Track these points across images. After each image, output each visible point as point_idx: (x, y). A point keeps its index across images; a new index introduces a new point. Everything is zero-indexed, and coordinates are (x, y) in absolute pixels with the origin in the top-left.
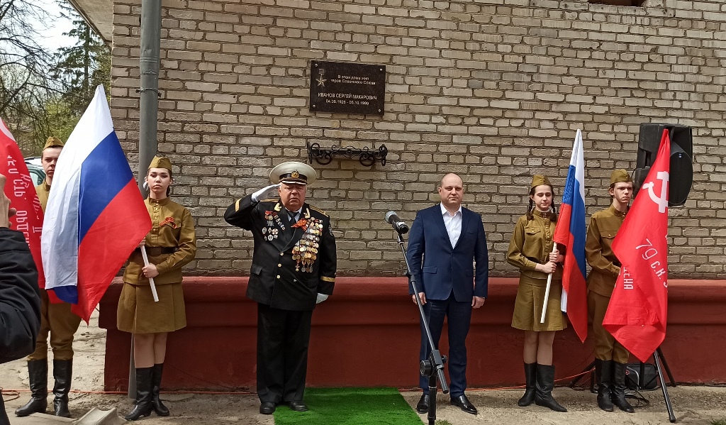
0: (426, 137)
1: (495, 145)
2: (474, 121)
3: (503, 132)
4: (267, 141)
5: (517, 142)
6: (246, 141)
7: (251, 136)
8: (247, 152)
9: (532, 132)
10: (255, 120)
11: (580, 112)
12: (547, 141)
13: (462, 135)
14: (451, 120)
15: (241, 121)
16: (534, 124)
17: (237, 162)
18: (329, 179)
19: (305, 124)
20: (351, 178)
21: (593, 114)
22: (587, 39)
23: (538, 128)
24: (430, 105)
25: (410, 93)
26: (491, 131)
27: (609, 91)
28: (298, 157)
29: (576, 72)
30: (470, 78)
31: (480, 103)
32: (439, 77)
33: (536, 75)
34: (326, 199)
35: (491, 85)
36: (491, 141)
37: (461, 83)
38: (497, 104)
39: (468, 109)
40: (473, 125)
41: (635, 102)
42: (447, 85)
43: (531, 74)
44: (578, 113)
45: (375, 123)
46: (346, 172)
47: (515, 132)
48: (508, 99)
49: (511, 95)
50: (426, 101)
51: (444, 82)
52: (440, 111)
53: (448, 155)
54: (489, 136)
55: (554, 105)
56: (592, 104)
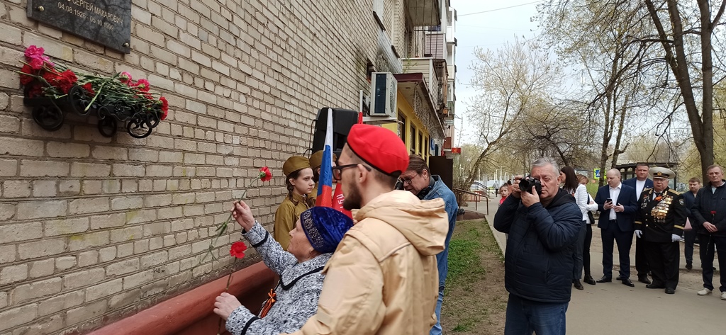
1: (214, 118)
2: (201, 83)
5: (228, 115)
9: (236, 106)
14: (186, 78)
16: (236, 96)
18: (58, 159)
19: (19, 42)
20: (87, 158)
21: (264, 93)
22: (262, 13)
23: (238, 102)
24: (169, 51)
25: (152, 27)
26: (212, 99)
27: (270, 72)
28: (6, 111)
29: (258, 45)
30: (199, 26)
31: (206, 61)
32: (177, 13)
33: (238, 40)
34: (52, 198)
35: (213, 40)
36: (212, 111)
37: (193, 29)
38: (216, 66)
39: (198, 67)
40: (201, 89)
41: (280, 86)
42: (183, 27)
43: (236, 37)
44: (258, 90)
45: (117, 64)
46: (81, 145)
47: (226, 103)
48: (223, 63)
49: (225, 58)
50: (166, 45)
51: (181, 23)
52: (178, 62)
53: (183, 126)
54: (211, 105)
55: (247, 77)
56: (263, 82)
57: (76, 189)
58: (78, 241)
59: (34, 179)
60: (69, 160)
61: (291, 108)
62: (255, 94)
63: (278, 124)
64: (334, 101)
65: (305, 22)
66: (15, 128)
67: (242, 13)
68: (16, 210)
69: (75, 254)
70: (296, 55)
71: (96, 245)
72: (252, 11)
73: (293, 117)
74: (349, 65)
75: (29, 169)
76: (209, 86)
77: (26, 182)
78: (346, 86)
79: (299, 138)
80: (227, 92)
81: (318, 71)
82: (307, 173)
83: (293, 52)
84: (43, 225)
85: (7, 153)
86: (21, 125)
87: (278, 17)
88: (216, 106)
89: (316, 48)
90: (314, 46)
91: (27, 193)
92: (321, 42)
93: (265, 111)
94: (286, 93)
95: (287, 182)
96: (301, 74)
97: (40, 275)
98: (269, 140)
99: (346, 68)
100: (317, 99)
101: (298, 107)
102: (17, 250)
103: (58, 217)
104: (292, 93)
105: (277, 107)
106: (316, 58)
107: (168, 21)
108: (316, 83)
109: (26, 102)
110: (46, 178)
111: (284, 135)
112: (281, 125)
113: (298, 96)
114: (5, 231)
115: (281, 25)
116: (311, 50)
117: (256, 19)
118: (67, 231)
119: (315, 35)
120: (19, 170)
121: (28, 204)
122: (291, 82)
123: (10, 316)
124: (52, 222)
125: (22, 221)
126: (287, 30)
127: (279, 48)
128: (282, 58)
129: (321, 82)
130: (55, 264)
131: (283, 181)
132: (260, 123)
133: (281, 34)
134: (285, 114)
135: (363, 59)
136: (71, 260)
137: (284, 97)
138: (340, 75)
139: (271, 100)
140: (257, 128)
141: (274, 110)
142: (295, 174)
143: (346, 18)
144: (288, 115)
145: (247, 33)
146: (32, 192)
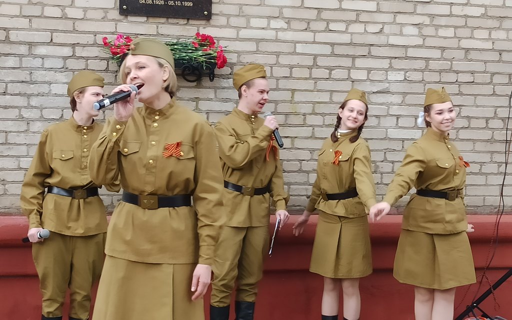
0: (263, 47)
1: (347, 56)
2: (321, 26)
3: (357, 39)
4: (67, 51)
5: (375, 51)
6: (42, 50)
7: (48, 44)
8: (43, 64)
9: (393, 40)
10: (53, 25)
11: (451, 15)
12: (410, 50)
13: (306, 43)
14: (295, 25)
15: (34, 26)
16: (395, 28)
17: (31, 76)
19: (114, 30)
21: (466, 16)
23: (400, 35)
24: (268, 6)
26: (342, 38)
28: (106, 71)
36: (344, 50)
38: (349, 5)
39: (315, 12)
40: (321, 31)
45: (201, 28)
47: (372, 39)
50: (263, 2)
52: (281, 13)
53: (292, 68)
54: (341, 44)
55: (420, 6)
56: (465, 4)
66: (112, 80)
76: (337, 26)
80: (373, 28)
86: (116, 78)
88: (351, 44)
93: (471, 38)
98: (484, 72)
105: (509, 29)
132: (456, 54)
139: (489, 23)
140: (450, 60)
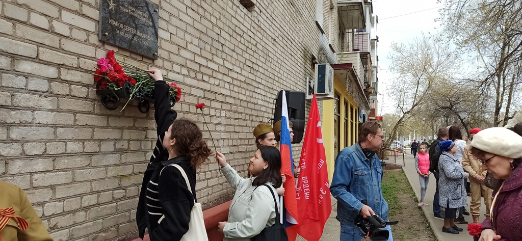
1: (209, 99)
2: (201, 76)
3: (212, 88)
4: (52, 72)
5: (217, 97)
6: (25, 67)
7: (33, 60)
8: (27, 85)
9: (223, 91)
10: (40, 37)
12: (227, 98)
13: (195, 87)
14: (191, 74)
15: (19, 33)
16: (223, 84)
17: (12, 100)
18: (115, 128)
19: (94, 56)
20: (132, 127)
21: (241, 81)
22: (239, 28)
23: (224, 88)
24: (181, 56)
25: (171, 42)
26: (207, 87)
27: (245, 67)
28: (86, 98)
29: (237, 50)
30: (200, 39)
31: (203, 62)
32: (186, 32)
33: (224, 47)
34: (112, 153)
35: (208, 48)
36: (208, 95)
37: (196, 42)
38: (210, 65)
39: (198, 66)
40: (200, 81)
41: (252, 77)
42: (190, 41)
43: (223, 45)
44: (237, 79)
45: (149, 66)
46: (129, 119)
47: (216, 89)
48: (214, 62)
49: (216, 59)
50: (179, 53)
51: (188, 38)
52: (186, 64)
53: (189, 105)
54: (207, 91)
55: (230, 71)
56: (240, 74)
57: (126, 147)
58: (127, 180)
59: (101, 140)
60: (121, 129)
61: (259, 91)
62: (235, 82)
63: (250, 102)
64: (289, 85)
65: (268, 31)
66: (91, 109)
67: (226, 29)
68: (91, 160)
69: (125, 189)
70: (262, 54)
71: (137, 183)
72: (233, 27)
73: (260, 97)
74: (298, 59)
75: (99, 134)
76: (206, 78)
77: (97, 142)
78: (297, 74)
79: (264, 112)
80: (217, 82)
81: (277, 65)
82: (271, 136)
83: (260, 52)
84: (106, 170)
85: (87, 124)
86: (94, 107)
87: (250, 30)
88: (210, 91)
89: (276, 49)
90: (275, 48)
91: (97, 150)
92: (279, 44)
93: (242, 94)
94: (256, 81)
95: (257, 141)
96: (266, 67)
97: (104, 202)
98: (244, 113)
99: (296, 62)
100: (277, 84)
101: (264, 90)
102: (91, 185)
103: (115, 165)
104: (259, 80)
105: (250, 91)
106: (275, 56)
107: (180, 37)
108: (276, 73)
109: (97, 92)
110: (108, 140)
111: (254, 109)
112: (252, 103)
113: (264, 82)
114: (85, 173)
115: (252, 35)
116: (272, 51)
117: (236, 32)
118: (120, 174)
119: (275, 40)
120: (93, 135)
121: (98, 156)
122: (259, 73)
123: (87, 227)
124: (112, 168)
125: (94, 167)
126: (256, 38)
127: (251, 50)
128: (253, 57)
129: (279, 73)
130: (113, 195)
131: (254, 141)
132: (238, 102)
133: (252, 41)
134: (255, 95)
135: (309, 55)
136: (122, 192)
137: (255, 84)
138: (293, 67)
139: (245, 86)
140: (237, 105)
141: (248, 93)
142: (263, 137)
143: (296, 27)
144: (257, 96)
145: (230, 42)
146: (100, 149)
